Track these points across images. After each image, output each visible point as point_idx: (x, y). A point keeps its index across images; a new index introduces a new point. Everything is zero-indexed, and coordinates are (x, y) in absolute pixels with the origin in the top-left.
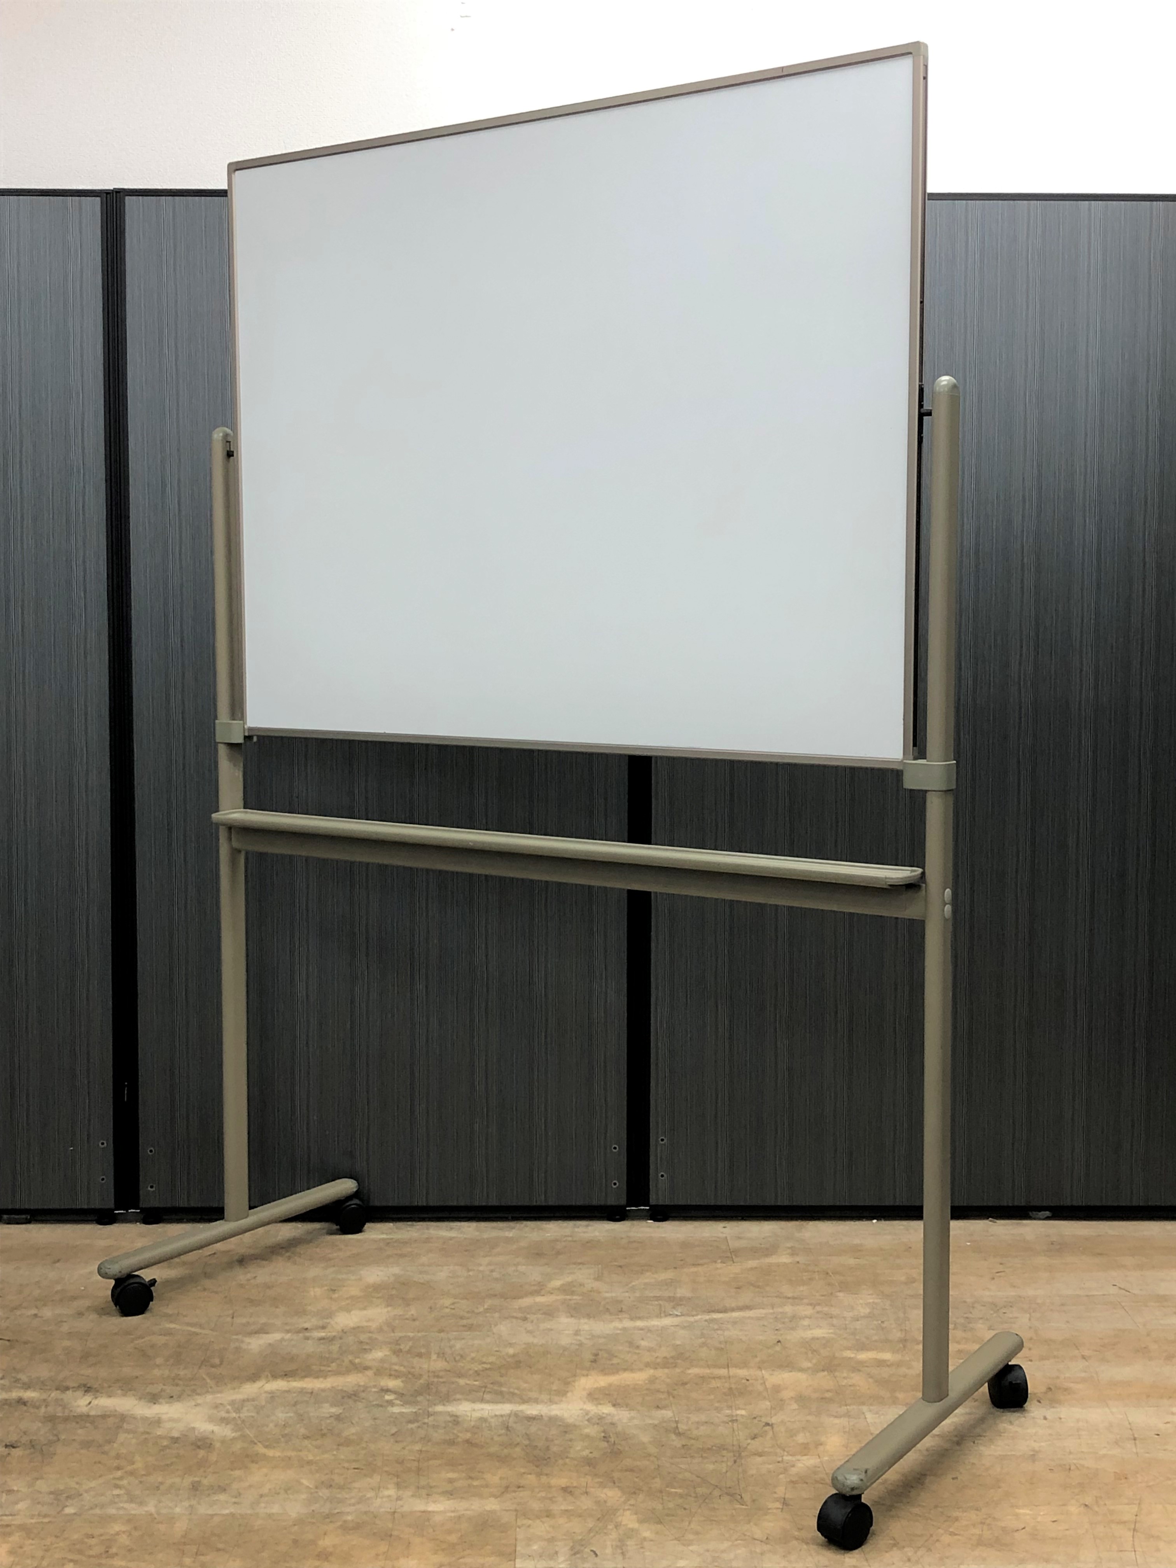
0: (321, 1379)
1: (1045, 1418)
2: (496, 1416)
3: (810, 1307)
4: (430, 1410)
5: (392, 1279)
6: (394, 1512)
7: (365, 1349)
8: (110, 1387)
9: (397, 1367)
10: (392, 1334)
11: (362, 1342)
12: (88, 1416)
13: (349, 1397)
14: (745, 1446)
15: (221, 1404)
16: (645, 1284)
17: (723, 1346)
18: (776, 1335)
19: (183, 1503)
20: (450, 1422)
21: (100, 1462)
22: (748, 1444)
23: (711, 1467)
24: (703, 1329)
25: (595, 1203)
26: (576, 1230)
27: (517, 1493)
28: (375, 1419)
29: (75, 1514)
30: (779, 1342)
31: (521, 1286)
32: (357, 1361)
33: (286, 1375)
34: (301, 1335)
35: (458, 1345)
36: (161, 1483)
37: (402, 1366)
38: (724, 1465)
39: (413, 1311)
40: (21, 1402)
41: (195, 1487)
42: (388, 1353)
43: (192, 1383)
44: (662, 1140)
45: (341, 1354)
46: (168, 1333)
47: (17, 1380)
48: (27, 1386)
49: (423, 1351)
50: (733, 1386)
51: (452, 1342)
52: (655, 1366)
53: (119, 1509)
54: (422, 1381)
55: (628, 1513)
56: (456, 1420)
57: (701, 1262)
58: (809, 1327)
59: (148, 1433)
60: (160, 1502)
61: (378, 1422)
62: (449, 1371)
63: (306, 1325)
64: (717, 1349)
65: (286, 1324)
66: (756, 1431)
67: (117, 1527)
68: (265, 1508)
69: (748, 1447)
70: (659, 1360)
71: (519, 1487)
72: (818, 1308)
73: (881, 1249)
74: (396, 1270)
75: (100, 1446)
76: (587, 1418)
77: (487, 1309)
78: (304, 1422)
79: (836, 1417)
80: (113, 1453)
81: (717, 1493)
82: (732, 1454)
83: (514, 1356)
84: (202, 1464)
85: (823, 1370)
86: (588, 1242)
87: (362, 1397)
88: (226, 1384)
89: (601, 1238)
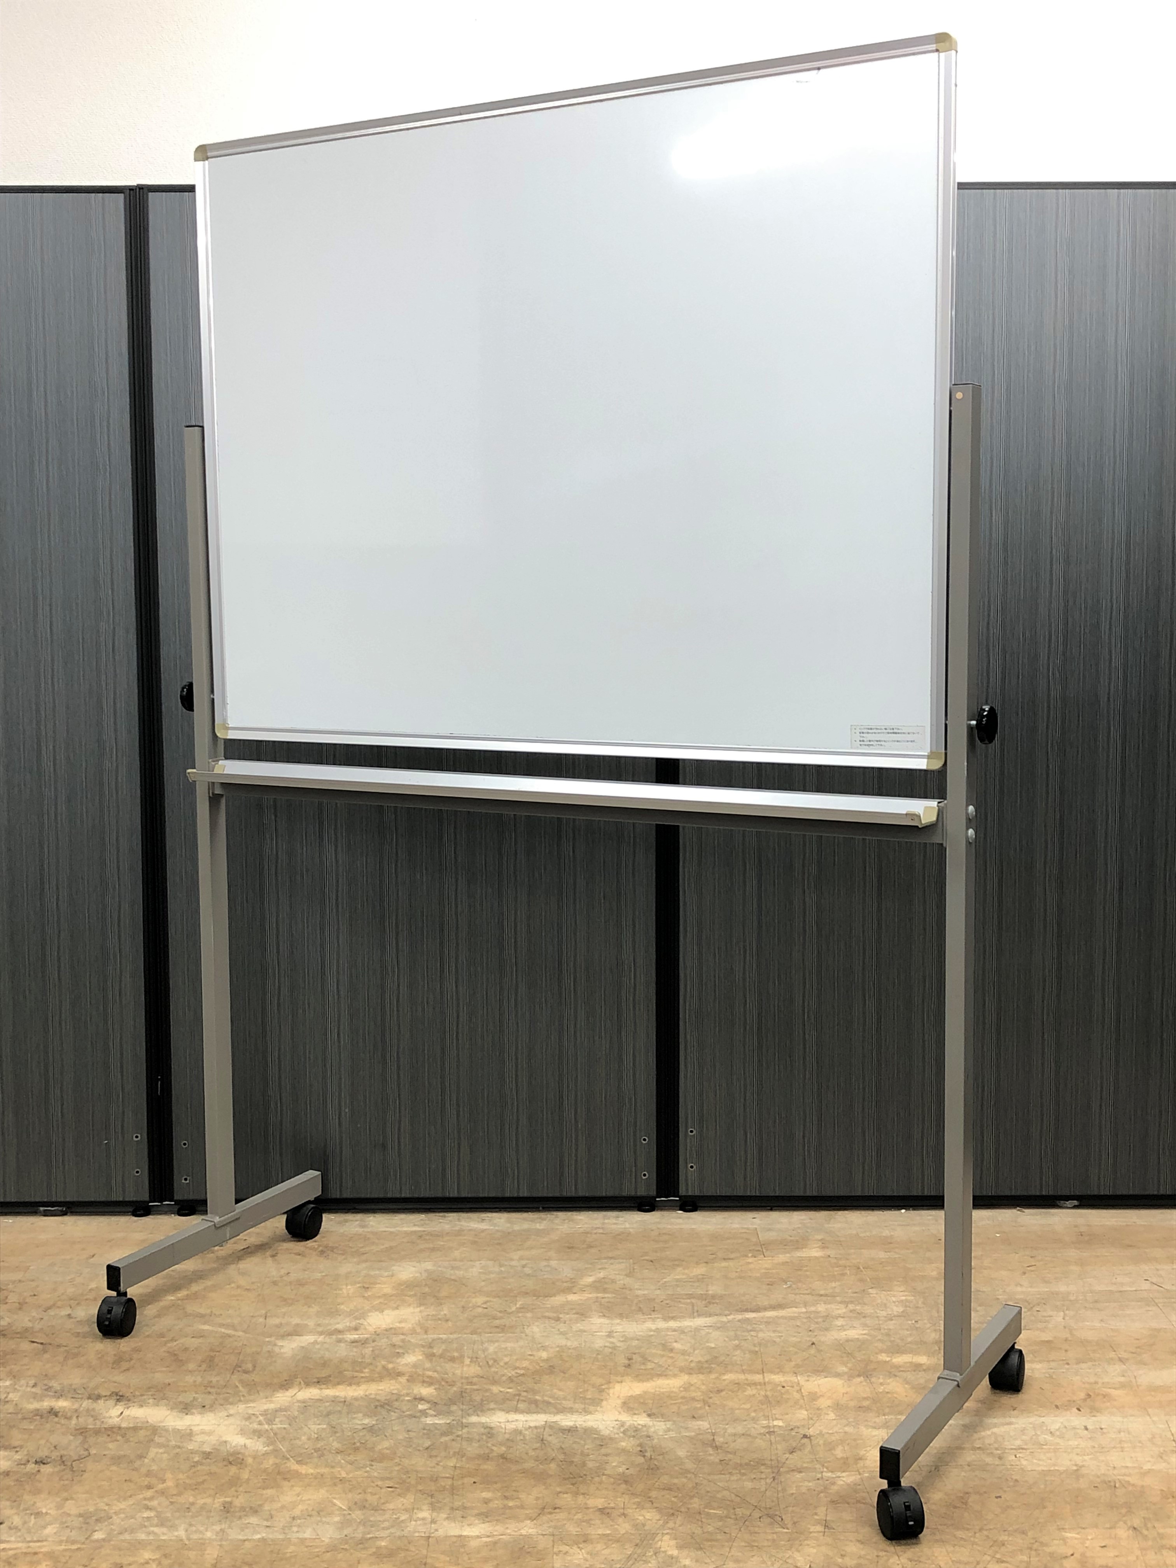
0: (354, 1387)
1: (1086, 1429)
2: (530, 1427)
3: (842, 1306)
4: (464, 1421)
5: (425, 1275)
6: (429, 1537)
7: (398, 1353)
8: (142, 1395)
9: (430, 1373)
10: (425, 1336)
11: (395, 1345)
12: (120, 1428)
13: (382, 1406)
14: (783, 1461)
15: (254, 1414)
16: (677, 1280)
17: (757, 1349)
18: (809, 1336)
19: (214, 1527)
20: (483, 1434)
21: (130, 1481)
22: (787, 1459)
23: (749, 1485)
24: (737, 1330)
25: (625, 1194)
26: (606, 1221)
27: (553, 1515)
28: (408, 1431)
29: (104, 1540)
30: (813, 1344)
31: (553, 1283)
32: (390, 1366)
33: (318, 1382)
34: (334, 1337)
35: (492, 1348)
36: (193, 1504)
37: (435, 1371)
38: (763, 1482)
39: (445, 1311)
40: (52, 1412)
41: (227, 1509)
42: (421, 1358)
43: (224, 1390)
44: (692, 1132)
45: (374, 1358)
46: (201, 1335)
47: (49, 1389)
48: (59, 1395)
49: (456, 1354)
50: (768, 1393)
51: (486, 1345)
52: (689, 1371)
53: (149, 1533)
54: (455, 1389)
55: (666, 1537)
56: (490, 1432)
57: (732, 1256)
58: (842, 1328)
59: (179, 1447)
60: (191, 1525)
61: (412, 1434)
62: (482, 1377)
63: (340, 1327)
64: (751, 1352)
65: (319, 1325)
66: (794, 1444)
67: (147, 1555)
68: (297, 1532)
69: (787, 1462)
70: (693, 1365)
71: (555, 1508)
72: (851, 1307)
73: (911, 1242)
74: (429, 1265)
75: (131, 1462)
76: (622, 1430)
77: (520, 1308)
78: (338, 1435)
79: (874, 1428)
80: (144, 1470)
81: (757, 1514)
82: (770, 1470)
83: (547, 1360)
84: (234, 1482)
85: (859, 1376)
86: (619, 1235)
87: (395, 1406)
88: (258, 1392)
89: (631, 1230)
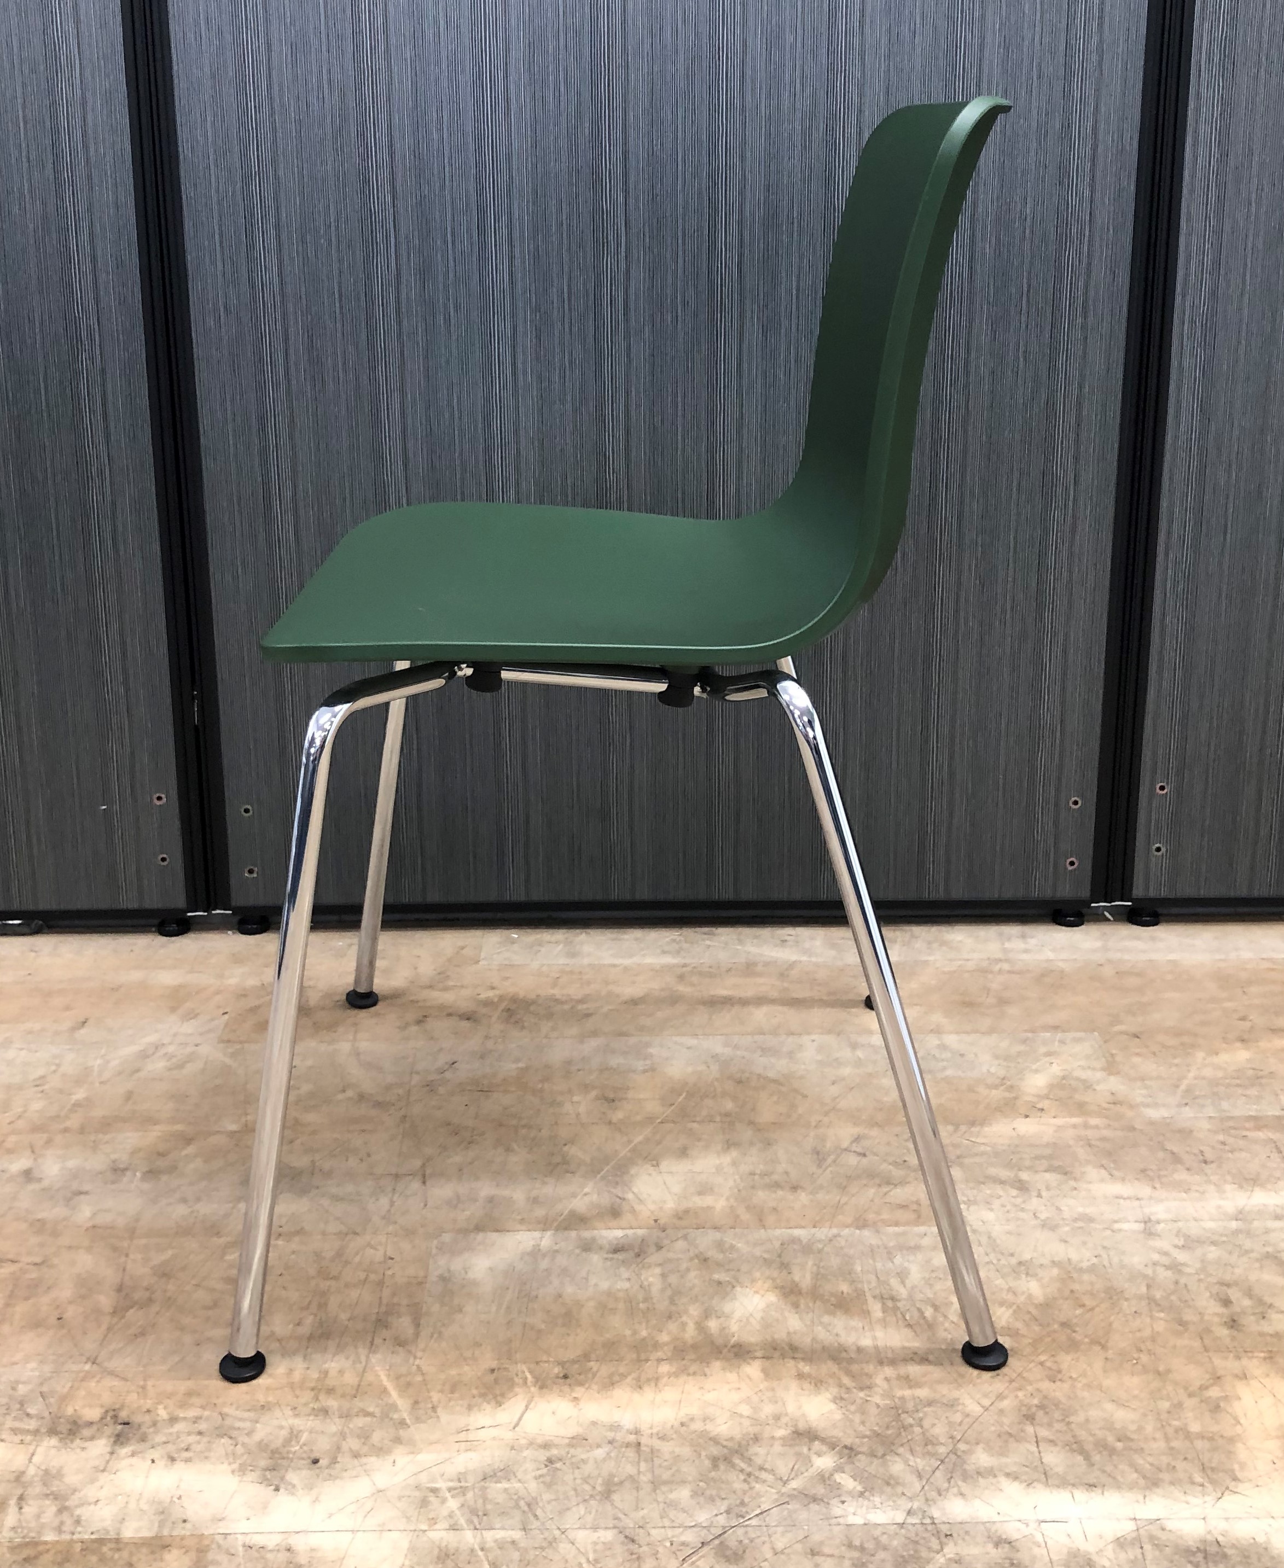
0: (649, 1393)
7: (720, 1283)
8: (173, 1420)
10: (763, 1235)
11: (706, 1260)
15: (434, 1491)
16: (1210, 1082)
25: (1035, 894)
32: (714, 1326)
33: (565, 1377)
34: (573, 1234)
42: (772, 1297)
43: (358, 1404)
44: (1162, 788)
45: (672, 1302)
49: (844, 1287)
51: (898, 1260)
63: (579, 1204)
65: (535, 1201)
86: (1043, 975)
87: (758, 1461)
88: (434, 1408)
89: (1061, 964)
